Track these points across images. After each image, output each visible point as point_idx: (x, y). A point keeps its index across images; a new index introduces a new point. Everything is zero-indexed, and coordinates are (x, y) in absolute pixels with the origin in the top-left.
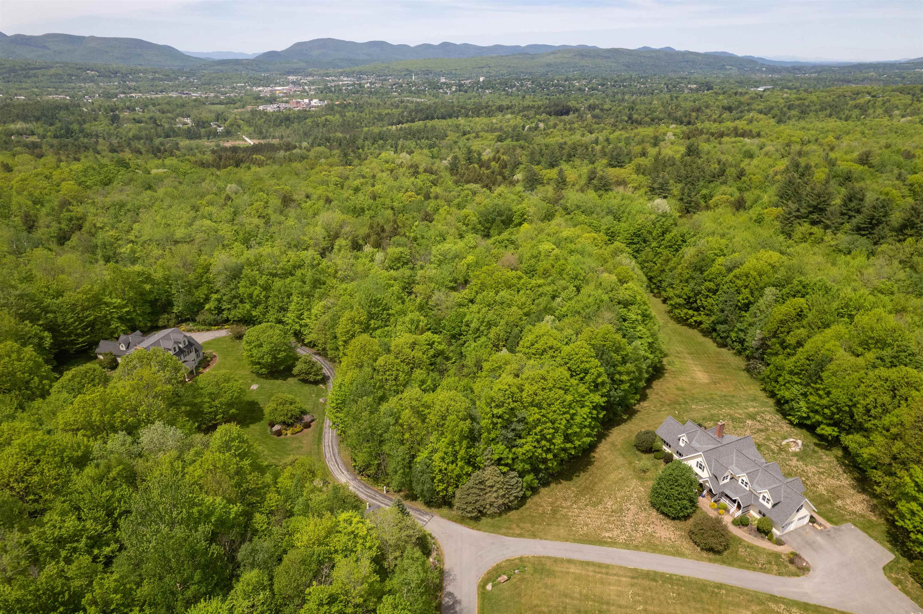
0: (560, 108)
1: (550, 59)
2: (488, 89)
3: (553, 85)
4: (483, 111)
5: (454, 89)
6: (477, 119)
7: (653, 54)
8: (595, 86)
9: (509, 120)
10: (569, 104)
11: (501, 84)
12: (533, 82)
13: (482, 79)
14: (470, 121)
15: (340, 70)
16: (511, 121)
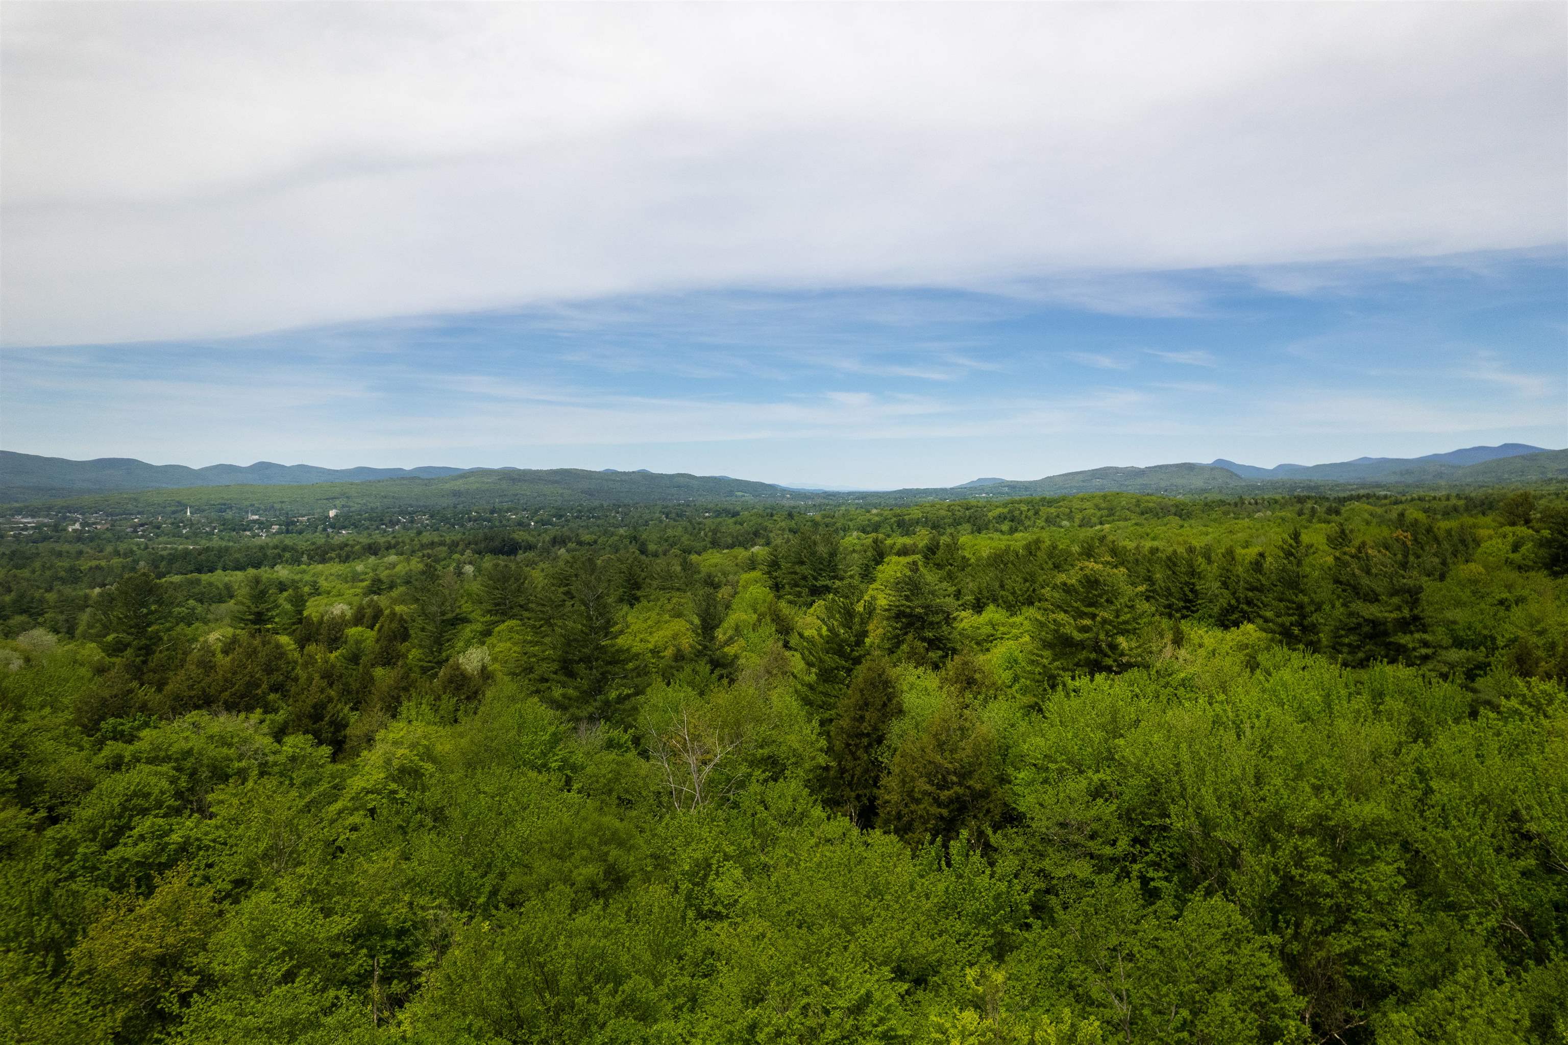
0: (497, 543)
1: (459, 485)
2: (344, 528)
3: (470, 520)
4: (333, 555)
5: (275, 528)
6: (320, 567)
7: (624, 478)
8: (545, 517)
9: (394, 566)
10: (515, 536)
11: (371, 519)
12: (432, 517)
13: (332, 513)
14: (304, 572)
15: (16, 505)
16: (399, 568)
